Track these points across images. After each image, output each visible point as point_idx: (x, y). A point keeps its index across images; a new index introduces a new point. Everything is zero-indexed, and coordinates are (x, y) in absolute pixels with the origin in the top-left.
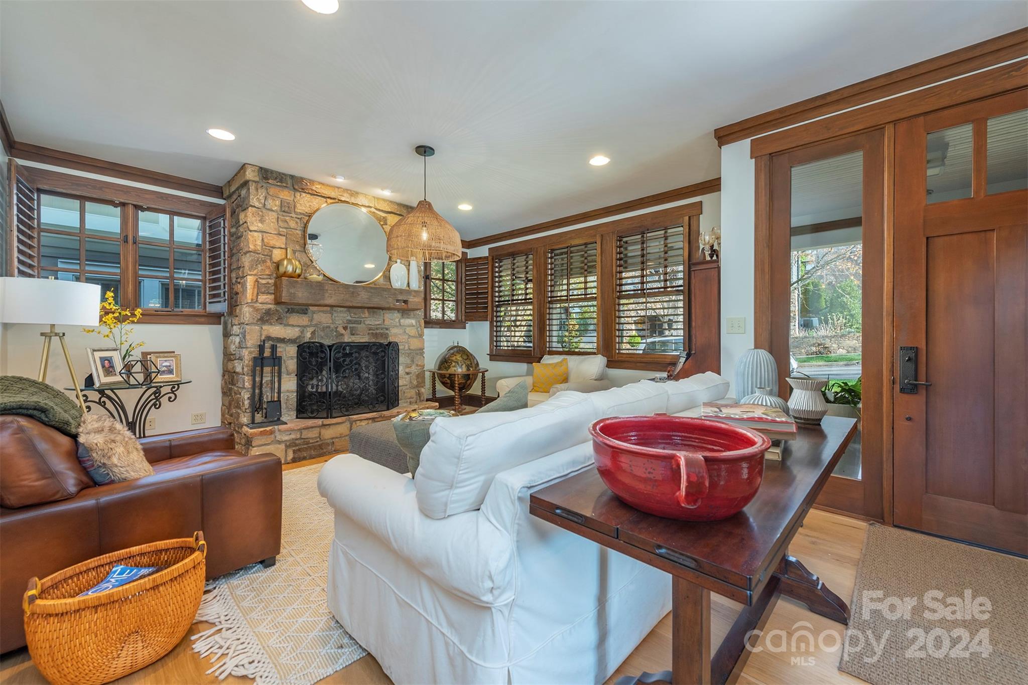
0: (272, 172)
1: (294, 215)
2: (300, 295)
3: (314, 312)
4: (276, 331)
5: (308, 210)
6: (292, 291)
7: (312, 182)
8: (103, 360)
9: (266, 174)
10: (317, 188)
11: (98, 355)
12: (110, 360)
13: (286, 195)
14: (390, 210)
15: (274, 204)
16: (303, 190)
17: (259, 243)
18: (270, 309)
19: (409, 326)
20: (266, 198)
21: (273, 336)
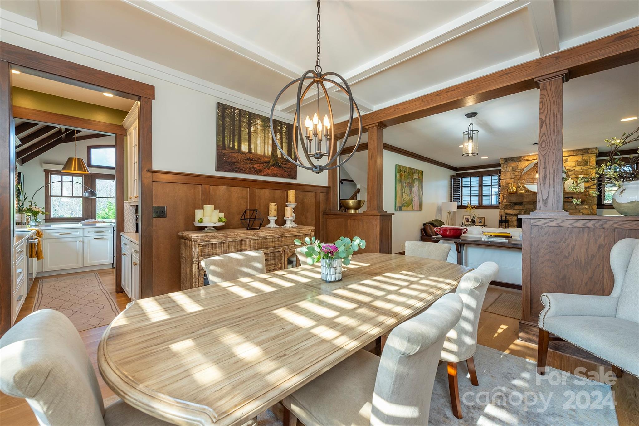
0: (508, 158)
1: (518, 171)
2: (513, 199)
3: (525, 204)
4: (510, 211)
5: (523, 167)
6: (510, 198)
7: (524, 157)
8: (466, 218)
9: (506, 160)
10: (527, 158)
11: (465, 217)
12: (468, 218)
13: (514, 164)
14: (568, 155)
15: (510, 169)
16: (521, 161)
17: (504, 183)
18: (507, 204)
19: (582, 209)
20: (507, 168)
21: (508, 213)
